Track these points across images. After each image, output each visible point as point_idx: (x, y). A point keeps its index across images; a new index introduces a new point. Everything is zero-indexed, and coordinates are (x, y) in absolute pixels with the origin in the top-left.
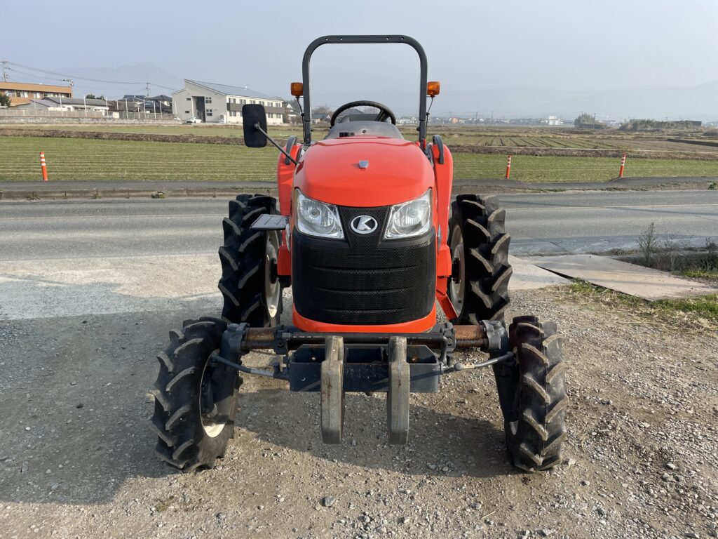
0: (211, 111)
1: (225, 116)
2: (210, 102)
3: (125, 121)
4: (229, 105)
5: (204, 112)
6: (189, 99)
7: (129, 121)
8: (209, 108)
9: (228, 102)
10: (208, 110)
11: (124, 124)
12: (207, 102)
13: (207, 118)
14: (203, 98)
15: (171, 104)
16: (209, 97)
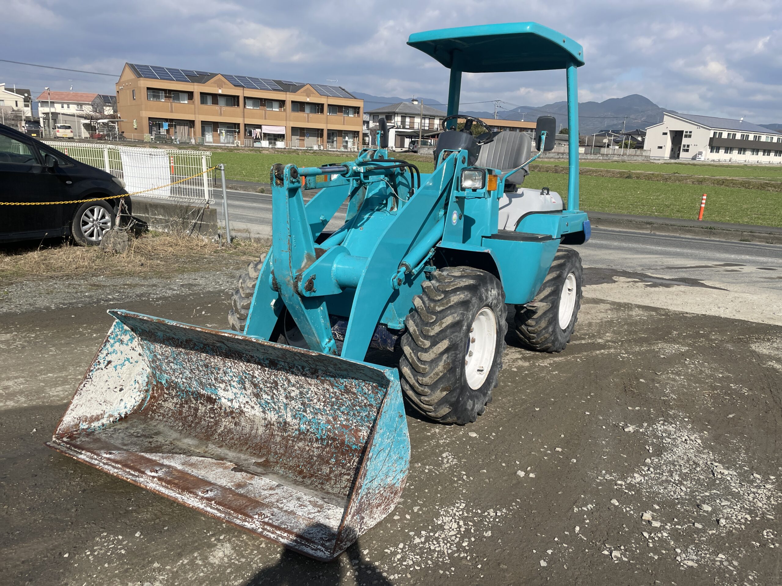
0: (688, 146)
1: (704, 153)
2: (690, 136)
3: (589, 157)
4: (711, 139)
5: (680, 148)
6: (665, 134)
7: (592, 157)
8: (686, 144)
9: (712, 136)
10: (684, 146)
11: (587, 159)
12: (686, 136)
13: (683, 155)
14: (683, 131)
15: (643, 140)
16: (689, 130)
